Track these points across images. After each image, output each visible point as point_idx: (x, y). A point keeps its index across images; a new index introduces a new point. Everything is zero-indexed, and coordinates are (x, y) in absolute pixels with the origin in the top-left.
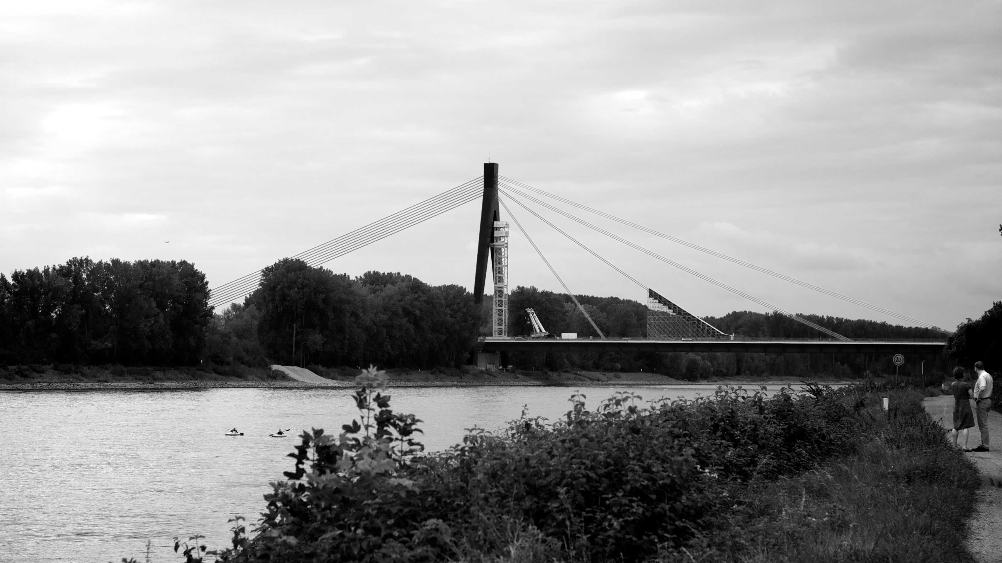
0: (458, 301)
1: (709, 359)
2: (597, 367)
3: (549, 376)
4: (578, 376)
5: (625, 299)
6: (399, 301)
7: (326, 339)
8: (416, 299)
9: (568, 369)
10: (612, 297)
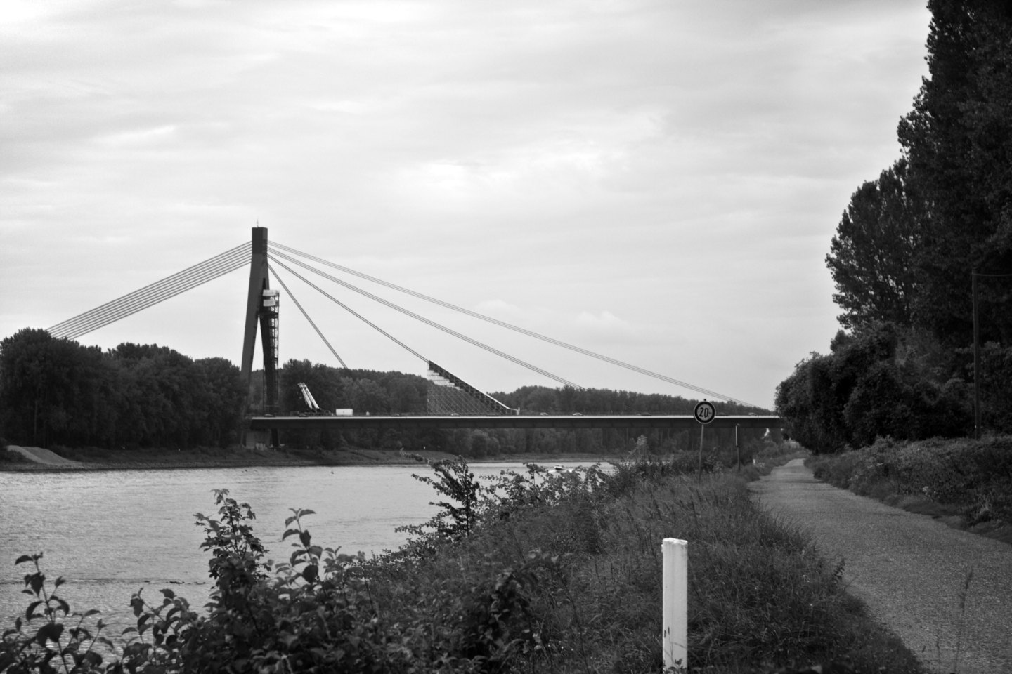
0: (222, 375)
1: (497, 435)
2: (377, 445)
3: (324, 455)
4: (355, 456)
5: (408, 373)
6: (156, 375)
7: (70, 417)
8: (174, 373)
9: (344, 448)
10: (394, 372)
